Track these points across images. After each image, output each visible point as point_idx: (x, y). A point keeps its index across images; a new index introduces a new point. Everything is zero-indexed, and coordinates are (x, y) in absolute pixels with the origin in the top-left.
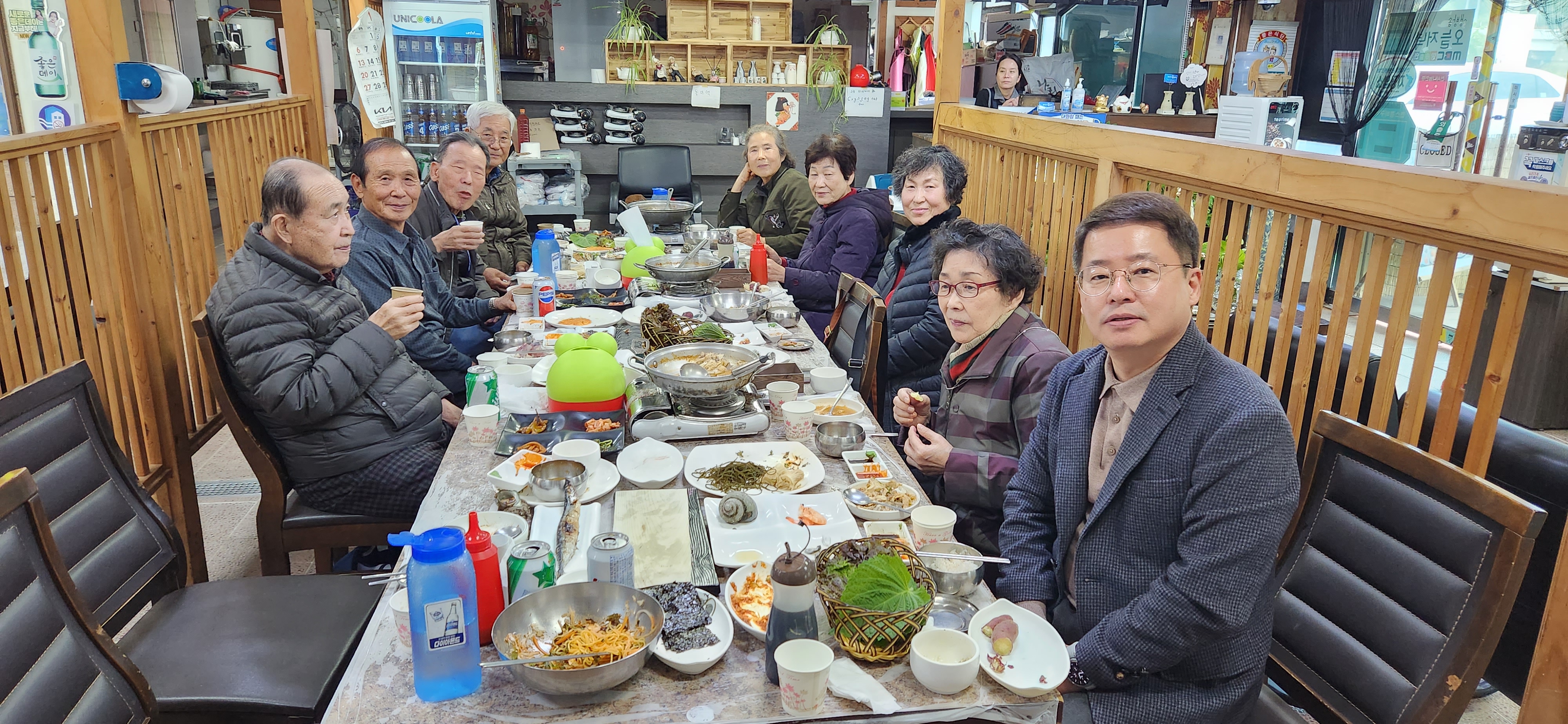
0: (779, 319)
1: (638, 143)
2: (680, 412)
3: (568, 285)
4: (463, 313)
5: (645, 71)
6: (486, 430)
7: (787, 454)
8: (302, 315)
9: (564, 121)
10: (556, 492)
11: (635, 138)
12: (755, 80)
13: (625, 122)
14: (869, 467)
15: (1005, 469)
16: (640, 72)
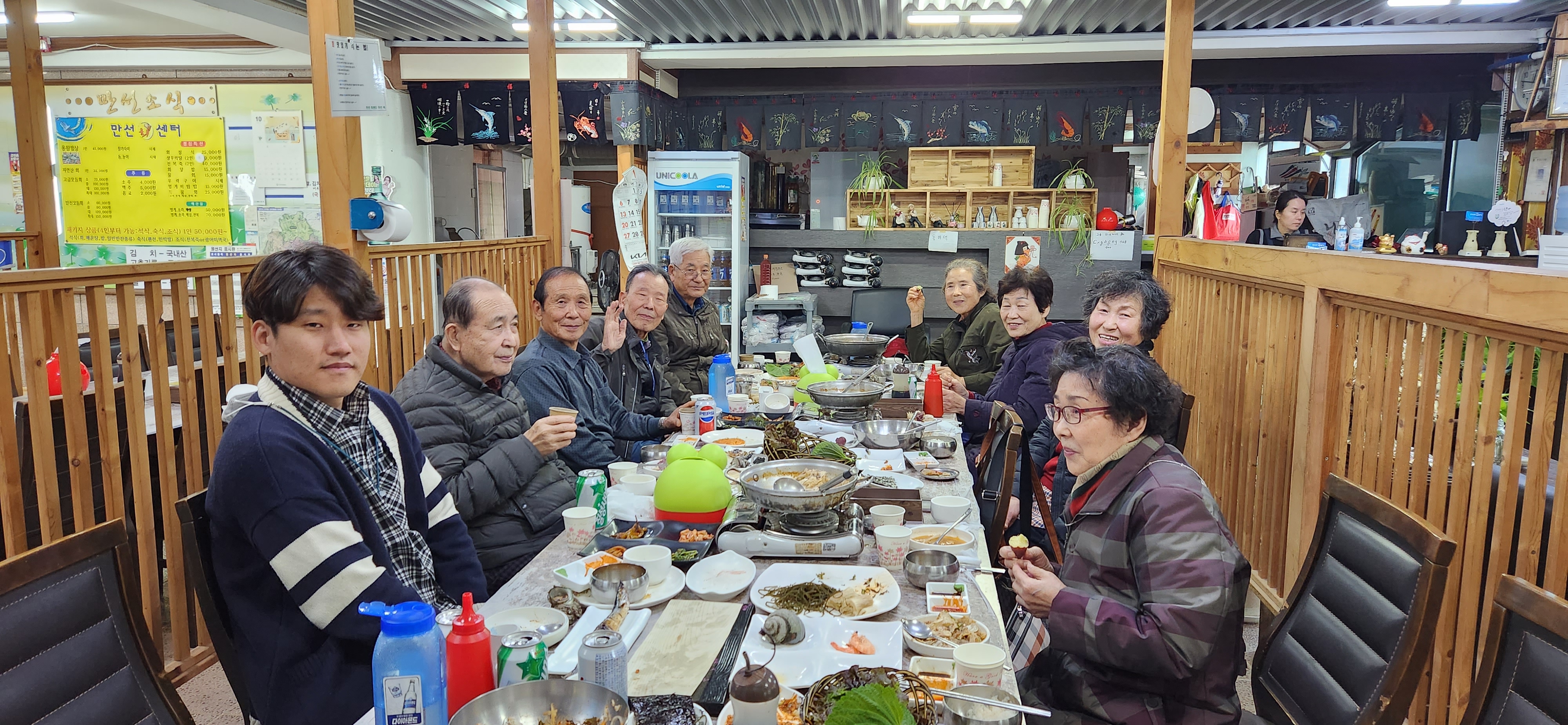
0: (932, 449)
1: (874, 286)
2: (769, 528)
3: (738, 407)
4: (635, 429)
5: (884, 219)
6: (581, 532)
7: (870, 580)
8: (459, 419)
9: (805, 265)
10: (611, 594)
11: (871, 281)
12: (995, 225)
13: (863, 266)
14: (950, 600)
15: (1116, 616)
16: (879, 220)
